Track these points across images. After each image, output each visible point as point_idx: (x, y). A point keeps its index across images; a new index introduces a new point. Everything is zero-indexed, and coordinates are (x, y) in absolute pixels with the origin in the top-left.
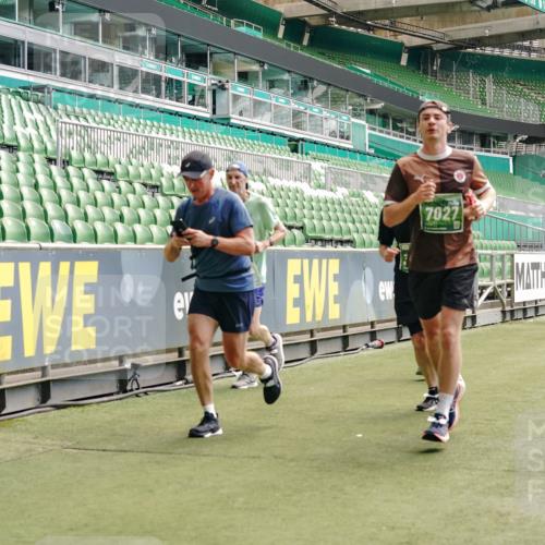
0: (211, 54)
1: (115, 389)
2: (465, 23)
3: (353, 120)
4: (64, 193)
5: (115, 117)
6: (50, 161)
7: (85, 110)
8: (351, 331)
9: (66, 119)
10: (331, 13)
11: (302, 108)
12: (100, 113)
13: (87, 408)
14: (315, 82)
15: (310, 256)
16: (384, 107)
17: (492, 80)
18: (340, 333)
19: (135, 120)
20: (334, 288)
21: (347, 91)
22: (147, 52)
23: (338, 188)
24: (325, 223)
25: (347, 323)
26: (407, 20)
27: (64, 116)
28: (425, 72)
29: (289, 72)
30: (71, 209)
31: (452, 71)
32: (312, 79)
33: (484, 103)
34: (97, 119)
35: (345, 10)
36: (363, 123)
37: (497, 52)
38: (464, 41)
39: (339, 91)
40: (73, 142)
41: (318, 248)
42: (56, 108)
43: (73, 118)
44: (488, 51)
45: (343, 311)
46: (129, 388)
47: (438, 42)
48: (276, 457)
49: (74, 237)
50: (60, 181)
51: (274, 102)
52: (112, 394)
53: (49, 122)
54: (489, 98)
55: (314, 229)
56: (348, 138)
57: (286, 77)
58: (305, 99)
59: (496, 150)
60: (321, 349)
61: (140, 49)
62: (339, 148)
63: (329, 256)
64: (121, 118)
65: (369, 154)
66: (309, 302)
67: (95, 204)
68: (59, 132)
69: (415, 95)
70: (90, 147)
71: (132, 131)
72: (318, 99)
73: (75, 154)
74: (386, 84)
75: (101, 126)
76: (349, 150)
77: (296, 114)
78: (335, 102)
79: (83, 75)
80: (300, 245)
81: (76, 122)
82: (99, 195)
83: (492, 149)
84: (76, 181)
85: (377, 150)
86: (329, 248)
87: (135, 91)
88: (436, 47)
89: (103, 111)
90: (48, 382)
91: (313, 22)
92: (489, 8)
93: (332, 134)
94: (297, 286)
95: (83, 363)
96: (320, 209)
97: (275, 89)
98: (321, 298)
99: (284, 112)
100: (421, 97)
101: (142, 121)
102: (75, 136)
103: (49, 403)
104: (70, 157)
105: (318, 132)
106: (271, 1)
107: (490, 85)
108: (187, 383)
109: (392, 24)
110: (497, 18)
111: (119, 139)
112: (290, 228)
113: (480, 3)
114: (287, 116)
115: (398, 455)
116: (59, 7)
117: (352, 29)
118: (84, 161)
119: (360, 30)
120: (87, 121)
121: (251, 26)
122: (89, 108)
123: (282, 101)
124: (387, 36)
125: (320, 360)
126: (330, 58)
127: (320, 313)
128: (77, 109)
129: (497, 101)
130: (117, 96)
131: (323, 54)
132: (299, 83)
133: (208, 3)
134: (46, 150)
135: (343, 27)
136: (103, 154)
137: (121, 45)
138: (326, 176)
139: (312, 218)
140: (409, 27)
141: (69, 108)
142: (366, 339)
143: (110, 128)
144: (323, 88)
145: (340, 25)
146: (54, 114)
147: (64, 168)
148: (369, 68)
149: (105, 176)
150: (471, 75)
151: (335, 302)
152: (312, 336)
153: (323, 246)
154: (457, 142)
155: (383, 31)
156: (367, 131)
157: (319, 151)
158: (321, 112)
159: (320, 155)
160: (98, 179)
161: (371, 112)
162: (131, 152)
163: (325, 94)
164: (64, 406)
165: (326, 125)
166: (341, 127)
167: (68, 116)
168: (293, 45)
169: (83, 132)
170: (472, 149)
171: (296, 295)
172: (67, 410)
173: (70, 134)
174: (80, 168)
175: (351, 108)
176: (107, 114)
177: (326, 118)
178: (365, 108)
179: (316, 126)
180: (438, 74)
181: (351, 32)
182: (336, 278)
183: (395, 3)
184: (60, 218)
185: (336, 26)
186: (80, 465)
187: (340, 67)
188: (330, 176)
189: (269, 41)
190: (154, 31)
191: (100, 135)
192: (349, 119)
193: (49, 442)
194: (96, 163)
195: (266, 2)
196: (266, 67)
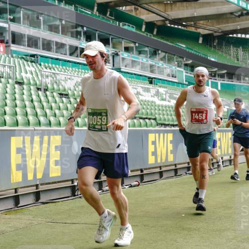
0: (112, 39)
1: (70, 195)
2: (228, 23)
3: (178, 69)
4: (45, 104)
5: (68, 68)
6: (38, 89)
7: (54, 65)
8: (178, 167)
9: (45, 70)
10: (167, 19)
11: (154, 63)
12: (61, 67)
13: (57, 203)
14: (160, 52)
15: (159, 132)
16: (192, 63)
17: (241, 49)
18: (173, 167)
19: (77, 70)
20: (170, 147)
21: (175, 55)
22: (82, 38)
23: (171, 100)
24: (165, 116)
25: (177, 163)
26: (201, 22)
27: (44, 68)
28: (211, 46)
29: (148, 47)
30: (48, 111)
31: (222, 45)
32: (158, 50)
33: (238, 60)
34: (59, 69)
35: (173, 18)
36: (182, 70)
37: (243, 36)
38: (228, 31)
39: (172, 54)
40: (49, 80)
41: (163, 128)
42: (40, 65)
43: (48, 69)
44: (239, 36)
45: (175, 158)
46: (76, 194)
47: (216, 32)
48: (145, 226)
49: (50, 124)
50: (43, 98)
51: (141, 61)
52: (69, 197)
53: (37, 71)
54: (241, 58)
55: (161, 120)
56: (175, 77)
57: (146, 49)
58: (155, 59)
59: (244, 81)
60: (165, 175)
61: (79, 37)
62: (171, 82)
63: (168, 132)
64: (70, 69)
65: (185, 84)
66: (159, 153)
67: (59, 109)
68: (42, 76)
69: (206, 57)
70: (56, 83)
71: (76, 75)
72: (162, 59)
73: (49, 86)
74: (193, 52)
75: (62, 73)
76: (176, 83)
77: (151, 66)
78: (170, 60)
79: (52, 50)
80: (154, 127)
81: (50, 71)
82: (61, 105)
83: (242, 81)
84: (50, 98)
85: (189, 83)
86: (168, 128)
87: (77, 56)
88: (215, 34)
89: (62, 66)
90: (39, 191)
91: (159, 23)
92: (239, 16)
93: (168, 75)
94: (153, 146)
95: (55, 183)
96: (163, 110)
97: (142, 55)
98: (164, 152)
99: (145, 65)
100: (209, 58)
101: (80, 70)
102: (49, 77)
103: (40, 201)
104: (47, 87)
105: (162, 74)
106: (139, 14)
107: (240, 52)
108: (103, 191)
109: (195, 24)
110: (243, 21)
111: (70, 79)
112: (150, 119)
113: (235, 14)
114: (147, 67)
115: (201, 224)
116: (41, 18)
117: (176, 26)
118: (54, 89)
119: (180, 27)
120: (55, 70)
121: (129, 26)
122: (56, 65)
123: (145, 60)
124: (193, 29)
125: (165, 181)
126: (166, 40)
127: (164, 158)
128: (50, 65)
129: (244, 59)
130: (68, 59)
131: (163, 38)
132: (152, 52)
133: (110, 15)
134: (36, 84)
135: (172, 26)
136: (62, 85)
137: (70, 35)
138: (166, 95)
139: (160, 114)
140: (203, 26)
141: (46, 64)
142: (185, 170)
143: (66, 73)
144: (163, 54)
145: (171, 24)
146: (40, 68)
147: (45, 92)
148: (185, 45)
149: (64, 96)
150: (232, 47)
151: (171, 153)
152: (160, 169)
153: (165, 127)
154: (226, 79)
155: (191, 28)
156: (184, 74)
157: (162, 83)
158: (163, 65)
159: (162, 85)
160: (60, 97)
161: (186, 65)
162: (76, 85)
163: (165, 57)
164: (47, 203)
165: (165, 71)
166: (172, 72)
167: (46, 68)
168: (149, 34)
169: (53, 76)
170: (233, 81)
171: (153, 150)
172: (48, 205)
173: (47, 77)
174: (52, 92)
175: (176, 63)
176: (64, 67)
177: (165, 68)
178: (183, 63)
179: (161, 71)
180: (217, 47)
181: (176, 28)
182: (171, 142)
183: (196, 14)
184: (43, 116)
185: (169, 25)
186: (54, 230)
187: (171, 44)
188: (168, 95)
189: (138, 32)
190: (85, 29)
191: (61, 77)
192: (176, 68)
193: (40, 219)
194: (59, 90)
195: (136, 14)
196: (137, 45)
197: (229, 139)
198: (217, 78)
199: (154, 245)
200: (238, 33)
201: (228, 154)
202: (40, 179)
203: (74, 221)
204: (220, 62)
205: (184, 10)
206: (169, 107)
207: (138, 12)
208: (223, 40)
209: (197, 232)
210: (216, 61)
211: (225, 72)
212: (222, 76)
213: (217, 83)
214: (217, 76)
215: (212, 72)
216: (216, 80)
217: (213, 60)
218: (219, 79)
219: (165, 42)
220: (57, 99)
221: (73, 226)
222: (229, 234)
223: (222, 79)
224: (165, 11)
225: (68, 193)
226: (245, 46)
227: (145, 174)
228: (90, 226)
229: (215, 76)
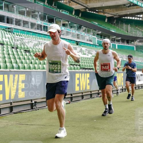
0: (55, 19)
1: (30, 108)
2: (122, 10)
3: (93, 36)
4: (16, 56)
5: (30, 36)
6: (13, 48)
7: (22, 34)
8: (93, 93)
9: (17, 37)
10: (87, 8)
11: (79, 33)
12: (26, 35)
13: (23, 113)
14: (83, 27)
15: (82, 73)
16: (101, 33)
17: (130, 26)
18: (90, 93)
19: (35, 37)
20: (88, 81)
21: (91, 29)
22: (38, 18)
23: (89, 54)
24: (86, 64)
25: (92, 90)
26: (107, 10)
27: (16, 36)
28: (112, 24)
29: (76, 24)
30: (18, 60)
31: (119, 23)
32: (82, 26)
33: (128, 32)
34: (25, 36)
35: (90, 7)
36: (96, 37)
37: (131, 18)
38: (122, 15)
39: (90, 28)
40: (18, 43)
41: (84, 71)
42: (14, 34)
43: (18, 36)
44: (129, 18)
45: (90, 88)
46: (34, 108)
47: (115, 16)
48: (73, 126)
49: (19, 68)
50: (15, 53)
51: (72, 32)
52: (29, 110)
53: (12, 37)
54: (129, 31)
55: (83, 65)
56: (91, 41)
57: (75, 25)
58: (80, 31)
59: (131, 44)
60: (85, 97)
61: (36, 18)
62: (89, 44)
63: (87, 73)
64: (31, 36)
65: (97, 45)
66: (81, 85)
67: (25, 59)
68: (15, 40)
69: (109, 30)
70: (23, 44)
71: (34, 40)
72: (84, 31)
73: (19, 46)
74: (102, 27)
75: (26, 38)
76: (92, 44)
77: (78, 35)
78: (88, 32)
79: (21, 25)
80: (79, 70)
82: (25, 57)
83: (130, 44)
84: (19, 53)
85: (99, 44)
86: (87, 71)
87: (35, 29)
88: (115, 17)
89: (26, 34)
90: (12, 106)
91: (82, 10)
92: (129, 7)
93: (88, 40)
94: (78, 81)
95: (21, 101)
96: (84, 60)
97: (72, 28)
98: (85, 84)
99: (75, 34)
100: (111, 30)
101: (37, 37)
102: (19, 41)
103: (13, 112)
104: (18, 47)
105: (83, 40)
106: (71, 5)
109: (103, 11)
110: (131, 9)
111: (31, 42)
112: (76, 65)
113: (126, 5)
114: (75, 35)
115: (105, 126)
116: (15, 7)
117: (92, 12)
118: (21, 47)
119: (94, 13)
120: (22, 37)
121: (65, 12)
123: (74, 31)
124: (102, 14)
125: (85, 100)
126: (86, 20)
127: (84, 88)
128: (20, 34)
129: (131, 31)
130: (30, 31)
131: (85, 19)
132: (79, 27)
133: (54, 5)
134: (11, 45)
135: (90, 12)
136: (26, 46)
137: (31, 17)
138: (86, 51)
139: (82, 62)
140: (108, 12)
141: (17, 33)
142: (97, 95)
143: (28, 39)
144: (85, 28)
145: (89, 11)
146: (13, 35)
147: (16, 49)
148: (97, 23)
149: (27, 52)
150: (124, 24)
151: (88, 85)
152: (82, 94)
153: (85, 70)
154: (120, 42)
155: (101, 13)
156: (97, 39)
157: (84, 45)
158: (84, 34)
159: (84, 46)
160: (25, 52)
161: (98, 34)
162: (34, 45)
163: (85, 30)
164: (17, 113)
165: (86, 38)
166: (90, 38)
167: (17, 36)
168: (77, 16)
169: (21, 40)
170: (124, 44)
171: (78, 83)
172: (17, 114)
173: (18, 40)
174: (20, 50)
175: (92, 33)
176: (28, 35)
177: (86, 36)
178: (96, 33)
179: (83, 38)
180: (115, 24)
181: (92, 13)
182: (89, 78)
183: (104, 5)
184: (15, 63)
185: (88, 11)
186: (20, 128)
187: (89, 22)
188: (87, 51)
189: (70, 15)
191: (25, 41)
192: (92, 36)
193: (12, 122)
194: (25, 48)
195: (70, 5)
196: (70, 22)
197: (122, 77)
198: (115, 42)
199: (78, 137)
200: (128, 16)
201: (121, 86)
202: (13, 99)
203: (32, 123)
204: (118, 32)
205: (97, 2)
206: (88, 59)
207: (70, 4)
208: (119, 20)
209: (103, 130)
210: (115, 32)
211: (120, 38)
212: (118, 41)
213: (115, 45)
214: (115, 41)
215: (112, 38)
216: (115, 43)
217: (113, 31)
218: (117, 42)
219: (86, 21)
220: (23, 53)
221: (32, 127)
222: (121, 131)
223: (118, 43)
224: (86, 3)
226: (132, 24)
227: (73, 97)
228: (41, 126)
229: (114, 41)
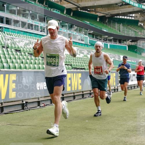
0: (46, 18)
1: (21, 109)
2: (114, 10)
3: (85, 36)
4: (7, 56)
5: (20, 35)
6: (3, 47)
7: (12, 33)
8: (84, 93)
9: (7, 36)
10: (78, 7)
11: (71, 33)
12: (16, 34)
13: (13, 114)
14: (74, 26)
15: (73, 72)
16: (93, 33)
17: (122, 25)
18: (81, 93)
19: (26, 36)
20: (80, 81)
21: (83, 28)
22: (29, 17)
23: (81, 54)
24: (77, 64)
25: (83, 90)
26: (99, 9)
27: (7, 35)
28: (104, 23)
29: (67, 23)
30: (9, 60)
31: (111, 22)
32: (73, 25)
33: (120, 31)
34: (16, 35)
35: (82, 6)
36: (87, 36)
37: (123, 17)
38: (114, 14)
39: (81, 28)
40: (9, 42)
41: (75, 70)
42: (4, 33)
43: (9, 35)
44: (121, 17)
45: (82, 87)
46: (25, 108)
47: (107, 15)
48: (64, 127)
49: (9, 68)
50: (6, 52)
51: (63, 31)
52: (20, 110)
53: (3, 37)
54: (121, 30)
55: (74, 65)
56: (83, 41)
57: (66, 24)
58: (72, 30)
59: (123, 44)
60: (76, 98)
61: (27, 17)
62: (81, 43)
63: (78, 72)
64: (22, 35)
65: (89, 45)
66: (73, 85)
67: (15, 59)
68: (5, 39)
69: (101, 29)
70: (14, 43)
71: (25, 39)
72: (75, 30)
73: (10, 45)
74: (93, 26)
75: (17, 38)
76: (84, 44)
77: (69, 34)
78: (80, 31)
79: (12, 24)
80: (71, 70)
81: (10, 36)
82: (16, 56)
83: (122, 43)
84: (10, 52)
85: (91, 44)
86: (78, 70)
87: (26, 28)
88: (107, 16)
89: (17, 34)
90: (3, 107)
91: (74, 9)
92: (121, 6)
93: (79, 40)
94: (70, 81)
95: (12, 102)
96: (76, 60)
97: (64, 28)
98: (76, 84)
99: (66, 34)
100: (103, 30)
101: (28, 36)
102: (10, 40)
103: (3, 112)
104: (8, 46)
105: (75, 39)
106: (62, 4)
107: (121, 26)
108: (40, 107)
109: (95, 10)
110: (123, 8)
111: (21, 41)
112: (68, 65)
113: (118, 4)
114: (67, 35)
115: (97, 126)
116: (5, 6)
117: (84, 11)
118: (12, 47)
119: (86, 12)
120: (13, 36)
121: (57, 11)
122: (13, 33)
123: (65, 31)
124: (94, 13)
125: (76, 101)
126: (78, 19)
127: (76, 88)
128: (10, 33)
129: (123, 31)
130: (21, 30)
131: (76, 18)
132: (70, 26)
133: (45, 4)
134: (2, 44)
135: (82, 11)
136: (17, 45)
137: (22, 16)
138: (77, 51)
139: (74, 62)
140: (100, 11)
141: (8, 33)
143: (19, 38)
144: (76, 27)
145: (81, 10)
146: (4, 35)
147: (7, 49)
148: (89, 22)
149: (18, 51)
150: (116, 23)
151: (80, 85)
152: (74, 94)
153: (77, 70)
154: (113, 42)
155: (92, 12)
156: (88, 39)
157: (76, 44)
158: (76, 34)
159: (76, 45)
160: (16, 52)
161: (89, 34)
162: (25, 45)
163: (77, 29)
164: (7, 113)
165: (77, 37)
166: (81, 38)
167: (8, 35)
168: (68, 16)
169: (12, 39)
170: (117, 44)
171: (70, 83)
172: (8, 114)
173: (8, 40)
174: (11, 49)
175: (84, 32)
176: (18, 34)
177: (77, 35)
178: (88, 33)
179: (75, 37)
180: (107, 23)
181: (84, 12)
182: (80, 78)
183: (95, 4)
184: (6, 63)
185: (80, 10)
186: (12, 129)
187: (81, 22)
188: (79, 51)
189: (62, 14)
190: (31, 12)
191: (17, 40)
192: (83, 36)
193: (3, 123)
194: (15, 48)
195: (61, 4)
196: (61, 22)
197: (114, 77)
198: (107, 41)
199: (69, 138)
200: (120, 16)
201: (113, 86)
202: (3, 100)
203: (23, 124)
204: (110, 32)
205: (89, 1)
206: (79, 58)
207: (62, 2)
208: (111, 20)
209: (95, 131)
210: (107, 31)
211: (112, 38)
212: (110, 40)
213: (108, 44)
214: (107, 40)
215: (104, 38)
216: (107, 42)
217: (105, 31)
218: (109, 42)
219: (78, 20)
220: (14, 53)
221: (23, 127)
222: (113, 132)
224: (78, 2)
225: (20, 108)
226: (124, 23)
227: (65, 97)
228: (33, 127)
229: (106, 40)
